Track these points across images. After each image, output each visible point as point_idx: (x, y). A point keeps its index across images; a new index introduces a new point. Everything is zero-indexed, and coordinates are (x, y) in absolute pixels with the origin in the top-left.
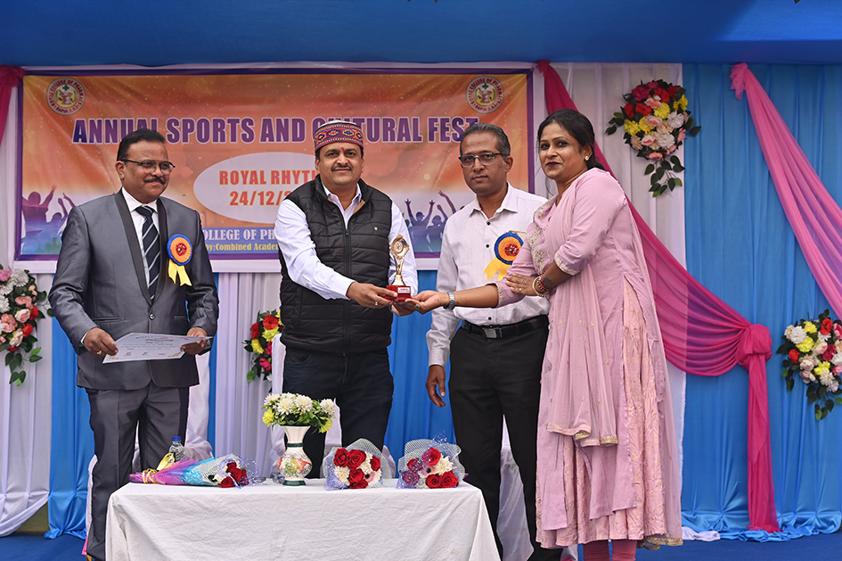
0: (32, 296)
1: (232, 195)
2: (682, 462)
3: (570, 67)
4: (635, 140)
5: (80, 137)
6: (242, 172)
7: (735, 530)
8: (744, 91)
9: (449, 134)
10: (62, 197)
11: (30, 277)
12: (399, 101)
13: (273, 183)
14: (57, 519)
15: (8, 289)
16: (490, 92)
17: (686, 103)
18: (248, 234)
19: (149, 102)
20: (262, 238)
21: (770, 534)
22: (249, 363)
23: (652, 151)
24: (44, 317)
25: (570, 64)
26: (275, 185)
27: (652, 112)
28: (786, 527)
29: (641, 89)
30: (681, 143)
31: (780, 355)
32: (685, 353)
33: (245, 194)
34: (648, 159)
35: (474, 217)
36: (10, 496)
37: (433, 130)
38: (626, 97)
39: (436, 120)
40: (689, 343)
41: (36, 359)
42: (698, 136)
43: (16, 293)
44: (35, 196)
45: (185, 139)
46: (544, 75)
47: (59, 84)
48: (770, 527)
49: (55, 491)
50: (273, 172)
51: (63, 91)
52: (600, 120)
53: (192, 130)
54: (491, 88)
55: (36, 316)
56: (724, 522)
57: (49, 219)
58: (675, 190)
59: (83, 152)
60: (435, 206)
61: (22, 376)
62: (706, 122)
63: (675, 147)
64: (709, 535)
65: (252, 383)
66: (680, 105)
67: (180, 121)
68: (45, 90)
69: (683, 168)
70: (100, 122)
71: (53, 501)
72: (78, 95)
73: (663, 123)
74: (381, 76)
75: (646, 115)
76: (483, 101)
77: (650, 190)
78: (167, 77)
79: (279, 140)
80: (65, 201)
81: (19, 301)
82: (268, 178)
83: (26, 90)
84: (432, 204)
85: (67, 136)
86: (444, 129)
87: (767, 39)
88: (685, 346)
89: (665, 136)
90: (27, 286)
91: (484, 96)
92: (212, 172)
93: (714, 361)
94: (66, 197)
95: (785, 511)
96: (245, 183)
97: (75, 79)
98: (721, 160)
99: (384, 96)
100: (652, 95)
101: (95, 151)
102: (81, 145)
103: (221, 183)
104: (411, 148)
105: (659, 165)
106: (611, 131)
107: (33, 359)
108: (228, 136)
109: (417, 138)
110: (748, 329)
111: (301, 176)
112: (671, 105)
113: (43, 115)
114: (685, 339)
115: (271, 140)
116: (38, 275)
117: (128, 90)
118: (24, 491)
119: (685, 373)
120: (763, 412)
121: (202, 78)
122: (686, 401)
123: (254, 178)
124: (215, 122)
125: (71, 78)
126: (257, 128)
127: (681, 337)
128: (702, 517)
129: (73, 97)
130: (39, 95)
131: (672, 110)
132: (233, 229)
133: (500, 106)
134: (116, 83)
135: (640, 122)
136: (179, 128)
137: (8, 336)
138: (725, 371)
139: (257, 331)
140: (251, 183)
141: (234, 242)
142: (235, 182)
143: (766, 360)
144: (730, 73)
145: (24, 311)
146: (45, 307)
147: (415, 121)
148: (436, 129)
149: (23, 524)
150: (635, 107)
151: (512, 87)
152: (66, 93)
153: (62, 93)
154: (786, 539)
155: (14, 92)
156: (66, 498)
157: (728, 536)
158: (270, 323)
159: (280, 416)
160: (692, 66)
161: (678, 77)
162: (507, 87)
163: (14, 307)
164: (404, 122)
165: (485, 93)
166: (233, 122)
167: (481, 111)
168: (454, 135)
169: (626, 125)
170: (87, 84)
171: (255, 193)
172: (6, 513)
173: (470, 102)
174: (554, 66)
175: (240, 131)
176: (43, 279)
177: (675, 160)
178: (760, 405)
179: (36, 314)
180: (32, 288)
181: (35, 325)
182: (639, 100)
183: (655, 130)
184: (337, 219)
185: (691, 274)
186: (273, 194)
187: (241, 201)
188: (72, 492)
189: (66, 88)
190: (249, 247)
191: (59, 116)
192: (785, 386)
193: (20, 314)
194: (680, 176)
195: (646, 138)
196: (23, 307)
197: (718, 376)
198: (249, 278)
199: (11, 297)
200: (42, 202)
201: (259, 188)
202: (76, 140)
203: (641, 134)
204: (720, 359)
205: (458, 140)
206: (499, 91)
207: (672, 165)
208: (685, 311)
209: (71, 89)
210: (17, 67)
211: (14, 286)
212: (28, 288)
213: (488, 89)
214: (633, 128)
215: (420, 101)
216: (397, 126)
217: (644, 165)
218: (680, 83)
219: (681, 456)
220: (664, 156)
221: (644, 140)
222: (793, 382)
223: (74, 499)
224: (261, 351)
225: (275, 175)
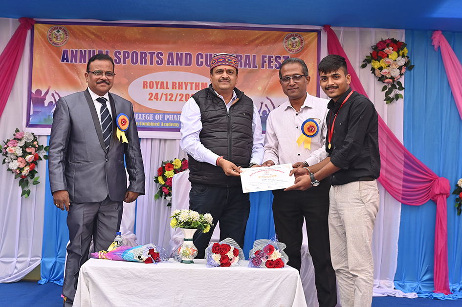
0: (35, 148)
1: (149, 94)
2: (397, 253)
3: (342, 29)
4: (377, 72)
5: (65, 59)
6: (156, 82)
7: (426, 292)
8: (439, 46)
9: (273, 65)
10: (54, 93)
11: (35, 137)
12: (245, 45)
13: (173, 88)
14: (45, 273)
15: (22, 143)
16: (296, 42)
17: (407, 52)
18: (159, 117)
19: (105, 41)
20: (166, 119)
21: (446, 296)
22: (156, 189)
23: (387, 78)
24: (41, 160)
25: (342, 27)
26: (174, 90)
27: (388, 56)
28: (454, 291)
29: (382, 43)
30: (403, 74)
31: (454, 195)
32: (401, 192)
33: (157, 94)
34: (384, 82)
35: (287, 111)
36: (19, 259)
37: (264, 62)
38: (373, 47)
39: (266, 57)
40: (404, 186)
41: (36, 183)
42: (412, 71)
43: (26, 145)
44: (39, 92)
45: (124, 63)
46: (327, 33)
47: (54, 29)
48: (445, 292)
49: (45, 257)
50: (173, 83)
51: (57, 33)
52: (358, 60)
53: (128, 57)
54: (297, 39)
55: (37, 159)
56: (420, 288)
57: (46, 104)
58: (398, 100)
59: (66, 68)
60: (263, 105)
61: (28, 193)
62: (417, 62)
63: (400, 76)
64: (412, 294)
65: (157, 201)
66: (403, 53)
67: (122, 52)
68: (46, 32)
69: (404, 88)
70: (76, 51)
71: (43, 263)
72: (65, 36)
73: (394, 62)
74: (236, 31)
75: (384, 58)
76: (292, 47)
77: (385, 100)
78: (115, 27)
79: (177, 64)
80: (55, 95)
81: (28, 150)
82: (170, 86)
83: (36, 31)
84: (262, 103)
85: (58, 59)
86: (270, 62)
87: (455, 17)
88: (401, 188)
89: (395, 70)
90: (33, 142)
91: (293, 44)
92: (139, 81)
93: (418, 197)
94: (56, 93)
95: (454, 283)
96: (157, 88)
97: (64, 26)
98: (425, 85)
99: (236, 42)
100: (388, 46)
101: (73, 67)
102: (65, 64)
103: (144, 88)
104: (251, 72)
105: (390, 86)
106: (364, 66)
107: (35, 183)
108: (148, 61)
109: (255, 66)
110: (437, 180)
111: (189, 85)
112: (398, 53)
113: (45, 46)
114: (402, 184)
115: (173, 64)
116: (39, 136)
117: (93, 33)
118: (27, 257)
119: (401, 203)
120: (444, 227)
121: (135, 29)
122: (401, 219)
123: (163, 85)
124: (142, 53)
125: (61, 26)
126: (165, 58)
127: (399, 183)
128: (408, 285)
129: (62, 37)
130: (43, 35)
131: (399, 56)
132: (150, 114)
133: (303, 50)
134: (87, 30)
135: (381, 61)
136: (121, 56)
137: (21, 169)
138: (424, 203)
139: (161, 171)
140: (161, 88)
141: (150, 121)
142: (152, 87)
143: (447, 198)
144: (432, 36)
145: (30, 156)
146: (43, 153)
147: (254, 57)
148: (266, 62)
149: (26, 276)
150: (378, 53)
151: (309, 40)
152: (58, 34)
153: (56, 34)
154: (455, 299)
155: (29, 32)
156: (51, 262)
157: (422, 296)
158: (169, 167)
159: (180, 223)
160: (410, 31)
161: (402, 37)
162: (306, 39)
163: (25, 154)
164: (247, 57)
165: (294, 42)
166: (152, 54)
167: (291, 52)
168: (276, 65)
169: (372, 63)
170: (70, 30)
171: (162, 94)
172: (17, 269)
173: (285, 47)
174: (333, 28)
175: (155, 59)
176: (42, 138)
177: (399, 83)
178: (443, 223)
179: (37, 157)
180: (35, 143)
181: (37, 164)
182: (381, 49)
183: (389, 66)
184: (223, 107)
185: (406, 147)
186: (173, 95)
187: (155, 98)
188: (54, 258)
189: (58, 31)
190: (158, 124)
191: (54, 47)
192: (457, 212)
193: (28, 157)
194: (402, 92)
195: (384, 71)
196: (30, 153)
197: (419, 206)
198: (157, 142)
199: (24, 148)
200: (42, 95)
201: (165, 91)
202: (63, 61)
203: (381, 69)
204: (421, 196)
205: (278, 68)
206: (302, 41)
207: (398, 86)
208: (402, 168)
209: (61, 32)
210: (31, 19)
211: (26, 142)
212: (33, 143)
213: (295, 40)
214: (376, 65)
215: (257, 46)
216: (244, 59)
217: (382, 85)
218: (403, 40)
219: (397, 250)
220: (393, 81)
221: (382, 71)
222: (461, 210)
223: (56, 262)
224: (163, 183)
225: (174, 84)
